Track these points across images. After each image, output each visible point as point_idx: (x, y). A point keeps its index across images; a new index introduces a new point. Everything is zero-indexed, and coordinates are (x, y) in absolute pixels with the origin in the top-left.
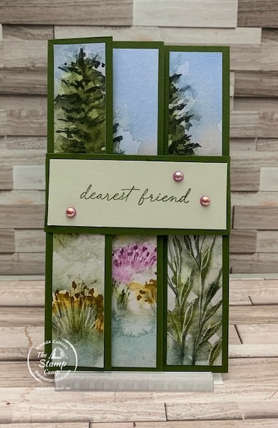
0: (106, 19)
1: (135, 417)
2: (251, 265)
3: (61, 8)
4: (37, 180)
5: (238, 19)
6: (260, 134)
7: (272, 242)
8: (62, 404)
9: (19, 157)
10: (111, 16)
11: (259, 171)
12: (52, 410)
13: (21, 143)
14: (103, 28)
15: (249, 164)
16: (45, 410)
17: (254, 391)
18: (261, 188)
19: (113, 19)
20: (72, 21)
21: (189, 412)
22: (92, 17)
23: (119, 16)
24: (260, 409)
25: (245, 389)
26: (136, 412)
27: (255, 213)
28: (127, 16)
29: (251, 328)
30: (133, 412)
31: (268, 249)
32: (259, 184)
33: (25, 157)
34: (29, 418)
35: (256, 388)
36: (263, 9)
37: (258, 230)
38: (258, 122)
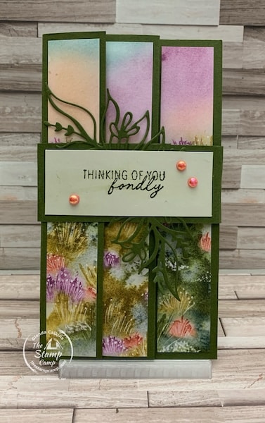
0: (89, 16)
1: (118, 404)
2: (231, 261)
3: (45, 5)
4: (21, 176)
5: (220, 17)
6: (241, 131)
7: (252, 239)
8: (49, 391)
9: (4, 154)
10: (94, 13)
11: (240, 168)
12: (38, 397)
13: (6, 140)
14: (86, 25)
15: (230, 162)
16: (32, 397)
17: (234, 380)
18: (242, 185)
19: (96, 16)
20: (56, 17)
21: (170, 400)
22: (76, 14)
23: (102, 13)
24: (238, 397)
25: (226, 378)
26: (119, 400)
27: (236, 210)
28: (110, 13)
29: (235, 321)
30: (117, 399)
31: (249, 245)
32: (240, 182)
33: (9, 153)
34: (16, 405)
35: (236, 377)
36: (246, 6)
37: (239, 227)
38: (240, 119)
